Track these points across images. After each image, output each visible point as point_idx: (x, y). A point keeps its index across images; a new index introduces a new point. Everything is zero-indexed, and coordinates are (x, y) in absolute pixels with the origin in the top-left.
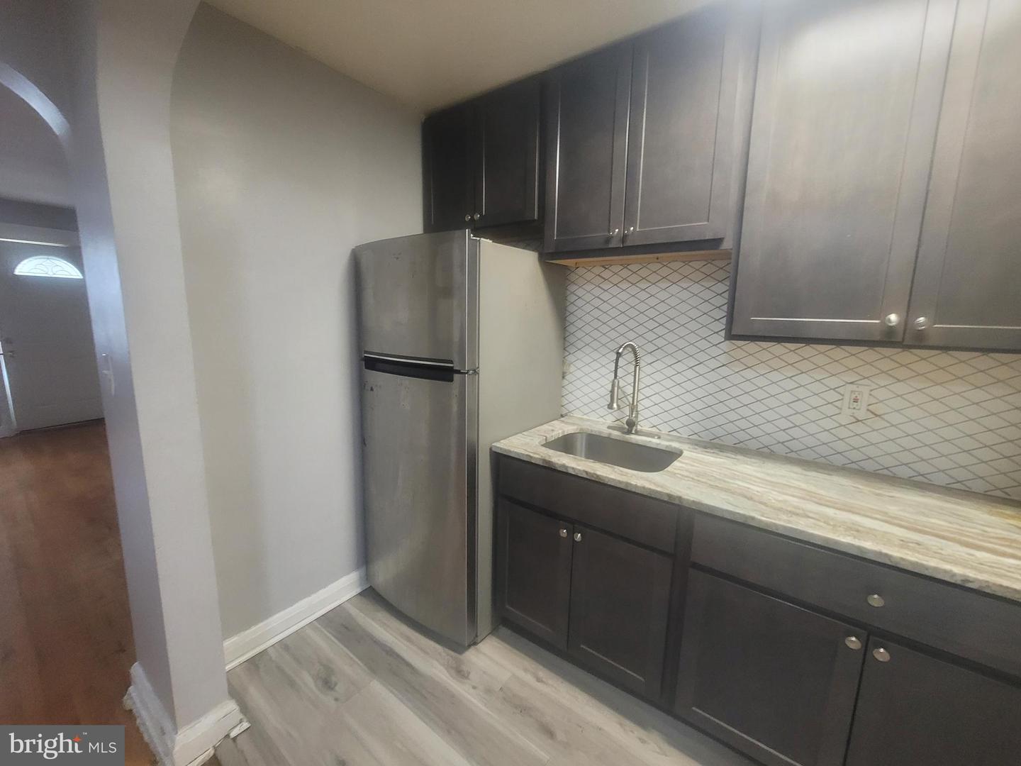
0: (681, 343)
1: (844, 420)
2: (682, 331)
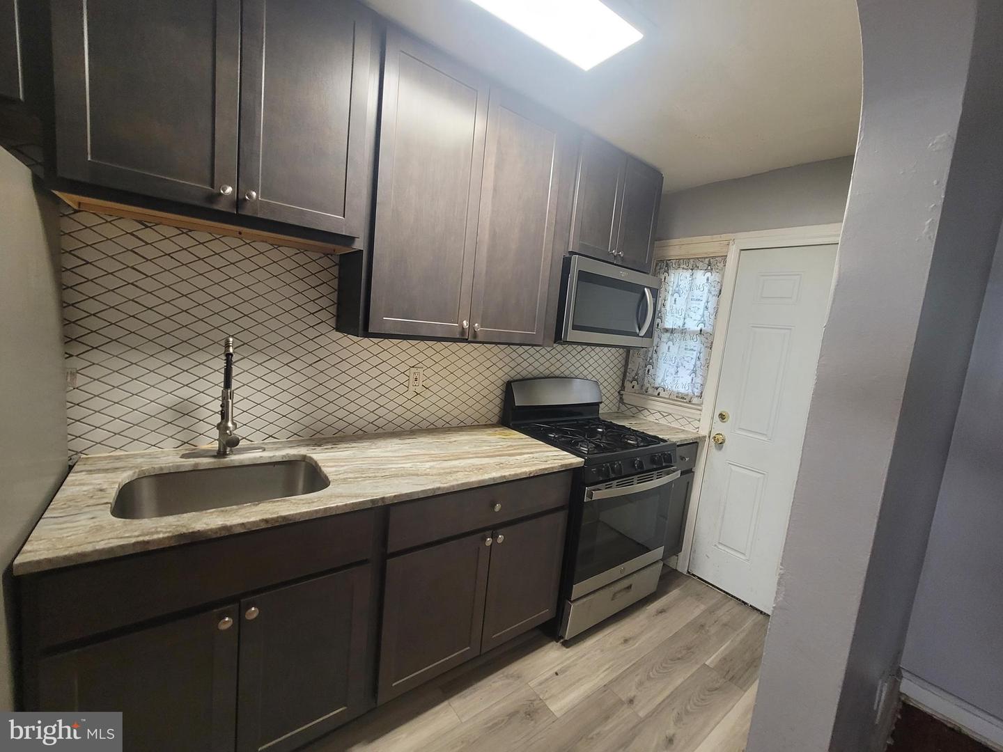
0: (273, 338)
1: (410, 395)
2: (273, 324)
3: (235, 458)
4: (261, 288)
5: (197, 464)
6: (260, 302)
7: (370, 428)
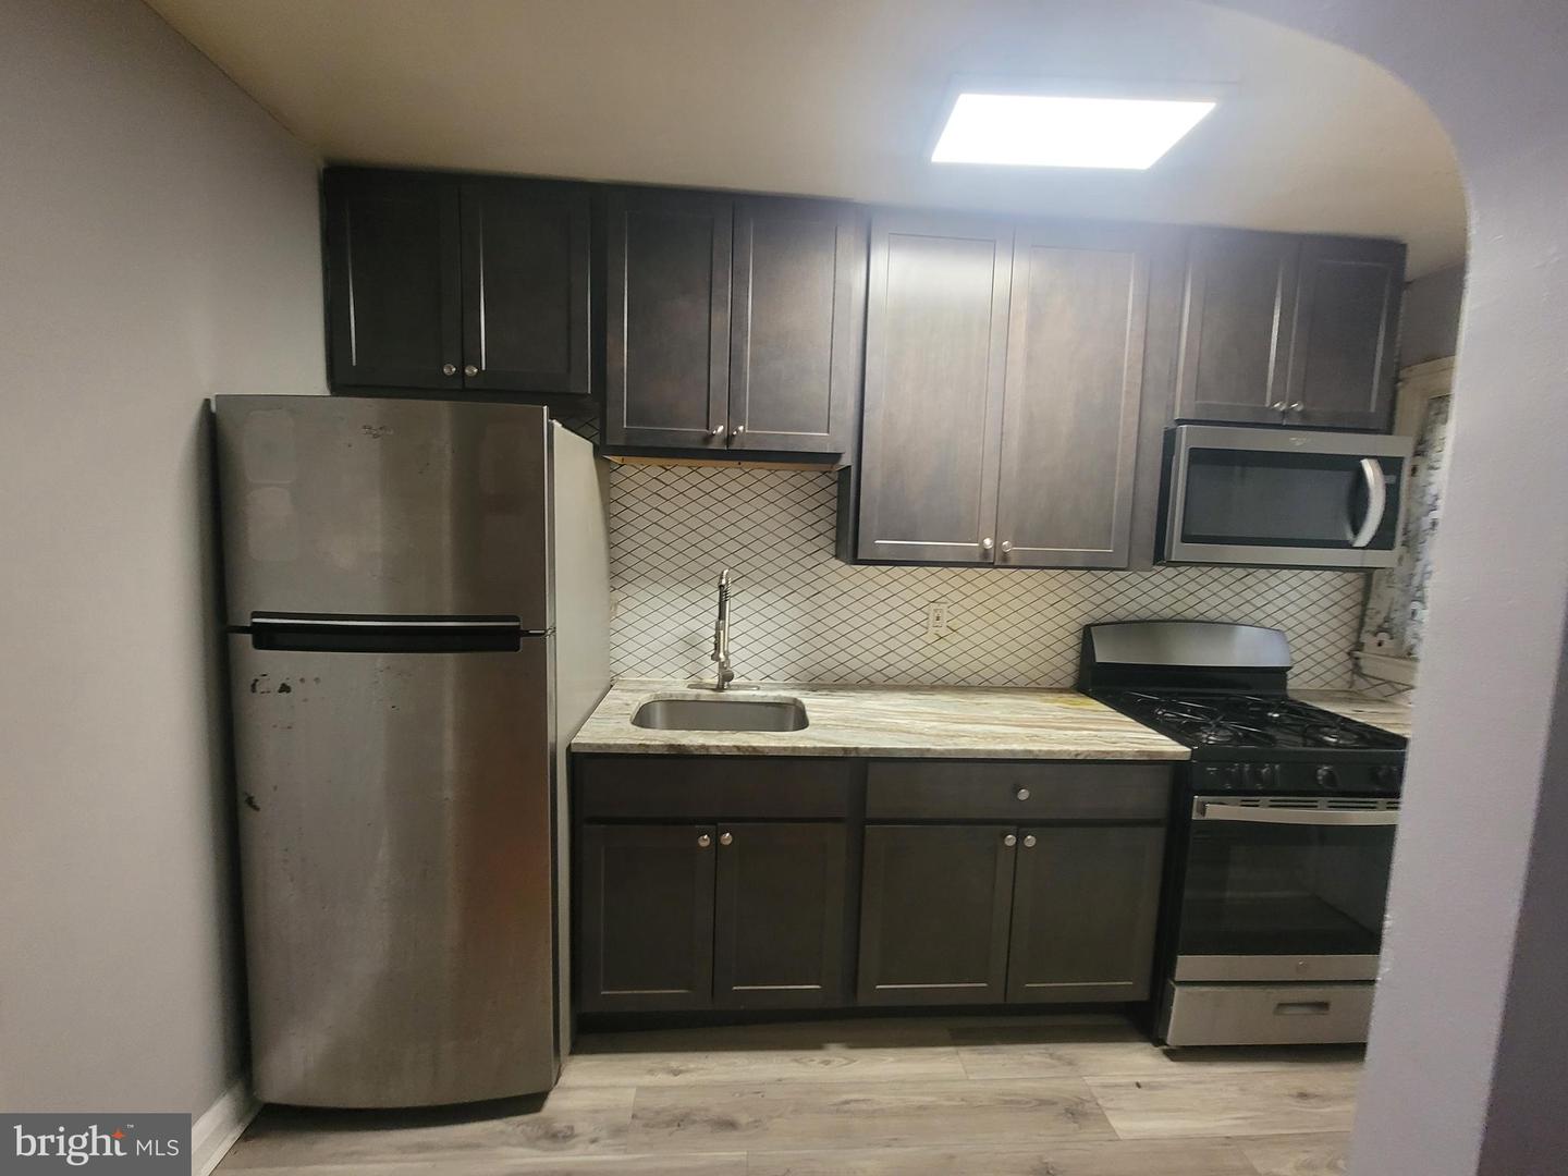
3: (731, 694)
4: (759, 517)
5: (698, 695)
6: (758, 532)
7: (879, 678)
